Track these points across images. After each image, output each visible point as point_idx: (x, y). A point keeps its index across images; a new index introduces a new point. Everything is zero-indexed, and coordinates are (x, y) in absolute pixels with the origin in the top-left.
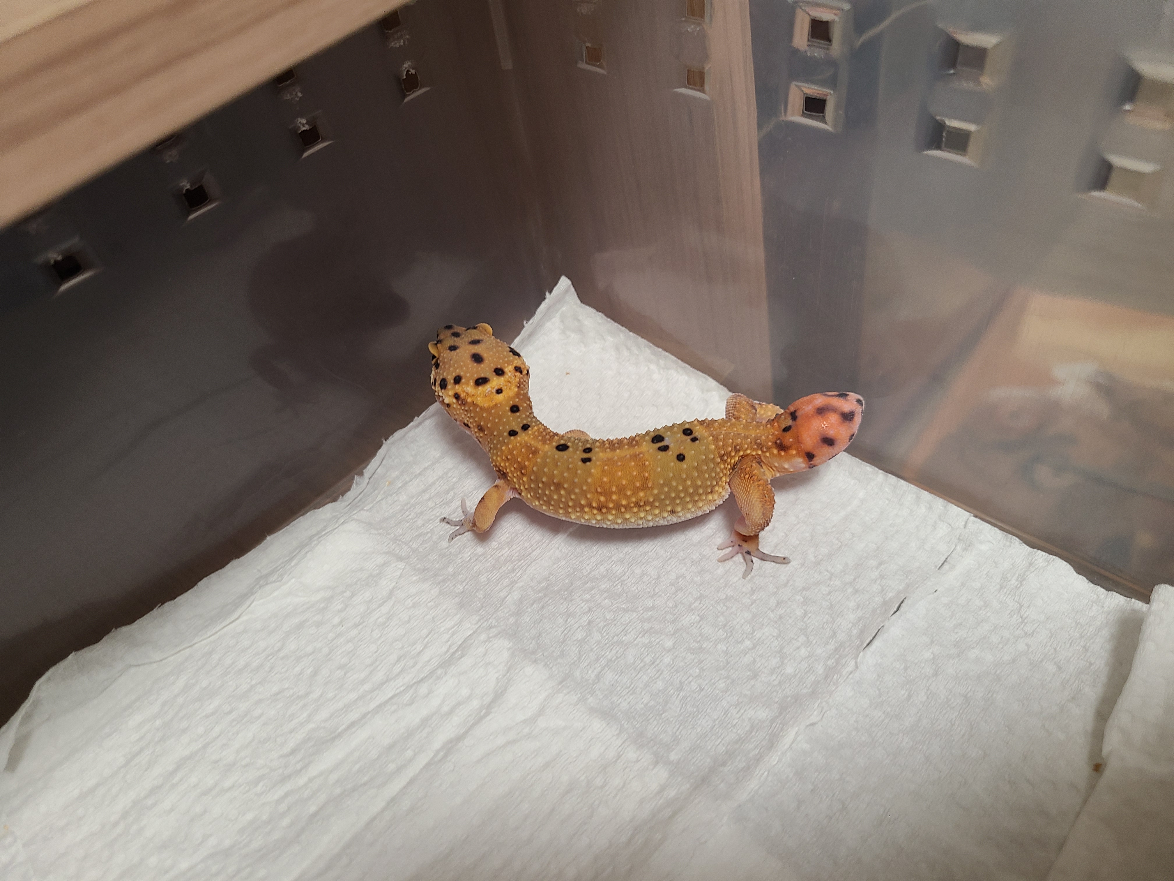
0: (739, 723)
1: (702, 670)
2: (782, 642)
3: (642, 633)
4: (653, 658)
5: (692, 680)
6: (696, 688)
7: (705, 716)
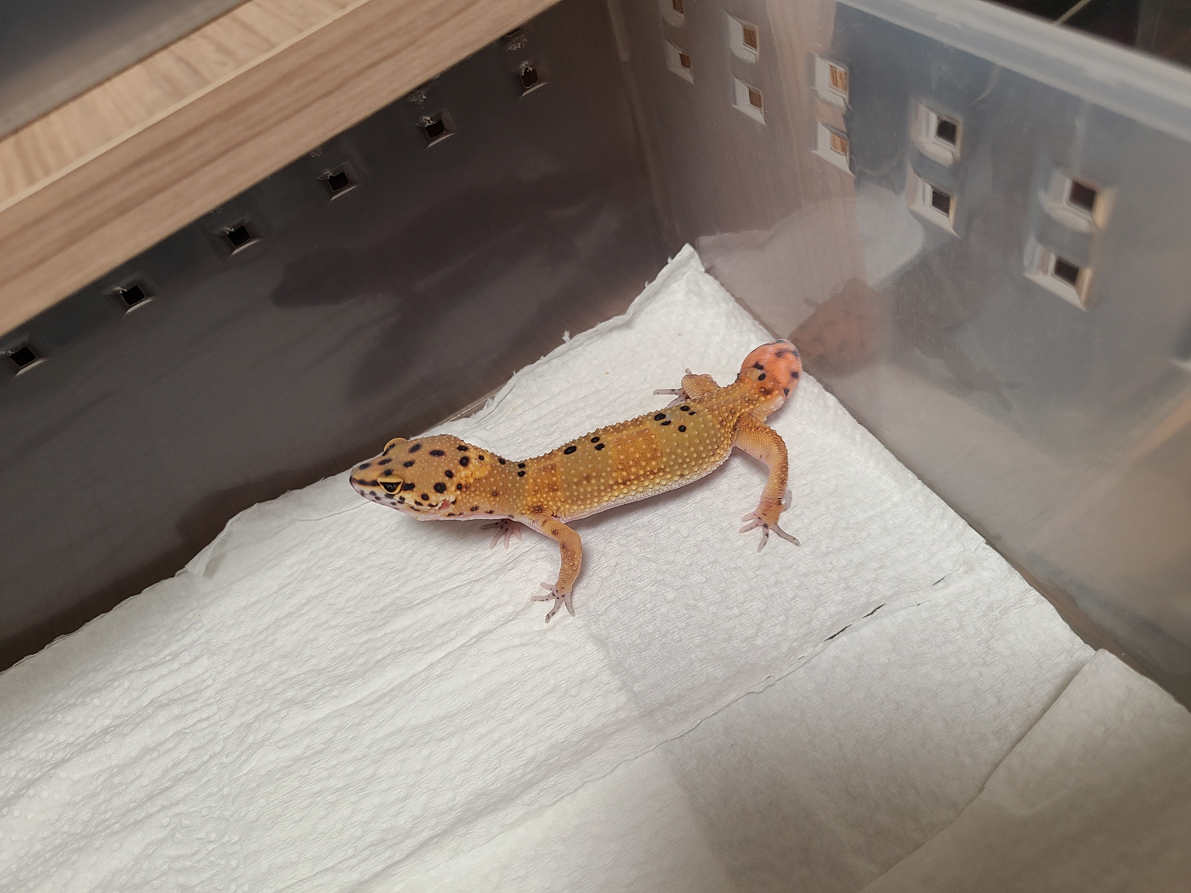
0: (698, 675)
1: (688, 624)
2: (764, 617)
3: (653, 583)
4: (654, 605)
5: (677, 631)
6: (677, 638)
7: (674, 662)
